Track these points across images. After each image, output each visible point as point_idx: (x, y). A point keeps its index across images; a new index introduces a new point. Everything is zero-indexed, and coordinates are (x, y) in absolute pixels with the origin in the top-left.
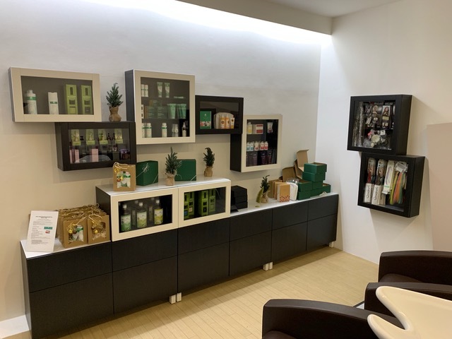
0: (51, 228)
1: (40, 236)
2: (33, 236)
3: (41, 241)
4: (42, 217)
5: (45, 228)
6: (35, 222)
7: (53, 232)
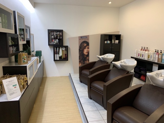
0: (16, 85)
1: (12, 90)
2: (9, 92)
3: (14, 93)
4: (9, 82)
5: (13, 86)
6: (7, 85)
7: (18, 86)
